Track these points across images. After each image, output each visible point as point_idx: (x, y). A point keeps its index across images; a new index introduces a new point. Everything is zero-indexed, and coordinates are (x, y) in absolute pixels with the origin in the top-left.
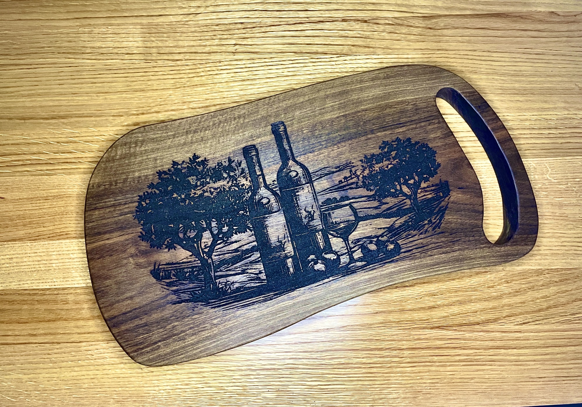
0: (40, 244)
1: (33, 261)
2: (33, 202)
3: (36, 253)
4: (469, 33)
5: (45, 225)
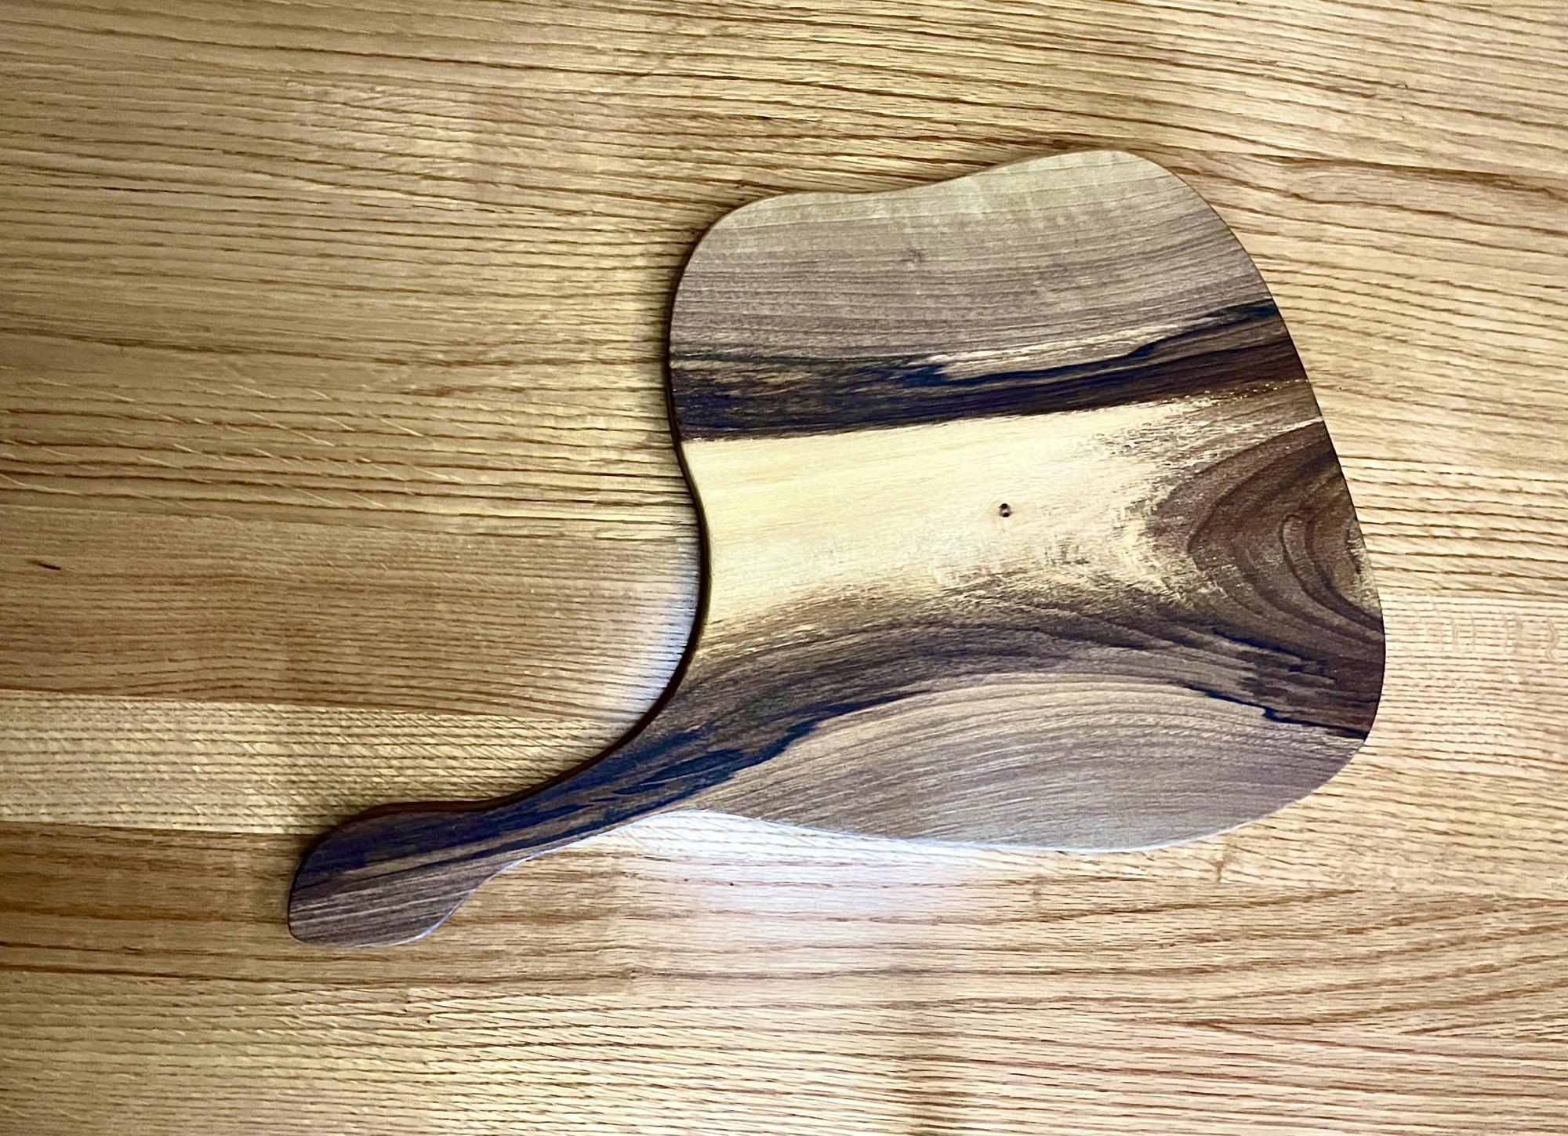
0: (159, 708)
1: (138, 754)
2: (143, 588)
3: (149, 730)
4: (1402, 224)
5: (175, 655)
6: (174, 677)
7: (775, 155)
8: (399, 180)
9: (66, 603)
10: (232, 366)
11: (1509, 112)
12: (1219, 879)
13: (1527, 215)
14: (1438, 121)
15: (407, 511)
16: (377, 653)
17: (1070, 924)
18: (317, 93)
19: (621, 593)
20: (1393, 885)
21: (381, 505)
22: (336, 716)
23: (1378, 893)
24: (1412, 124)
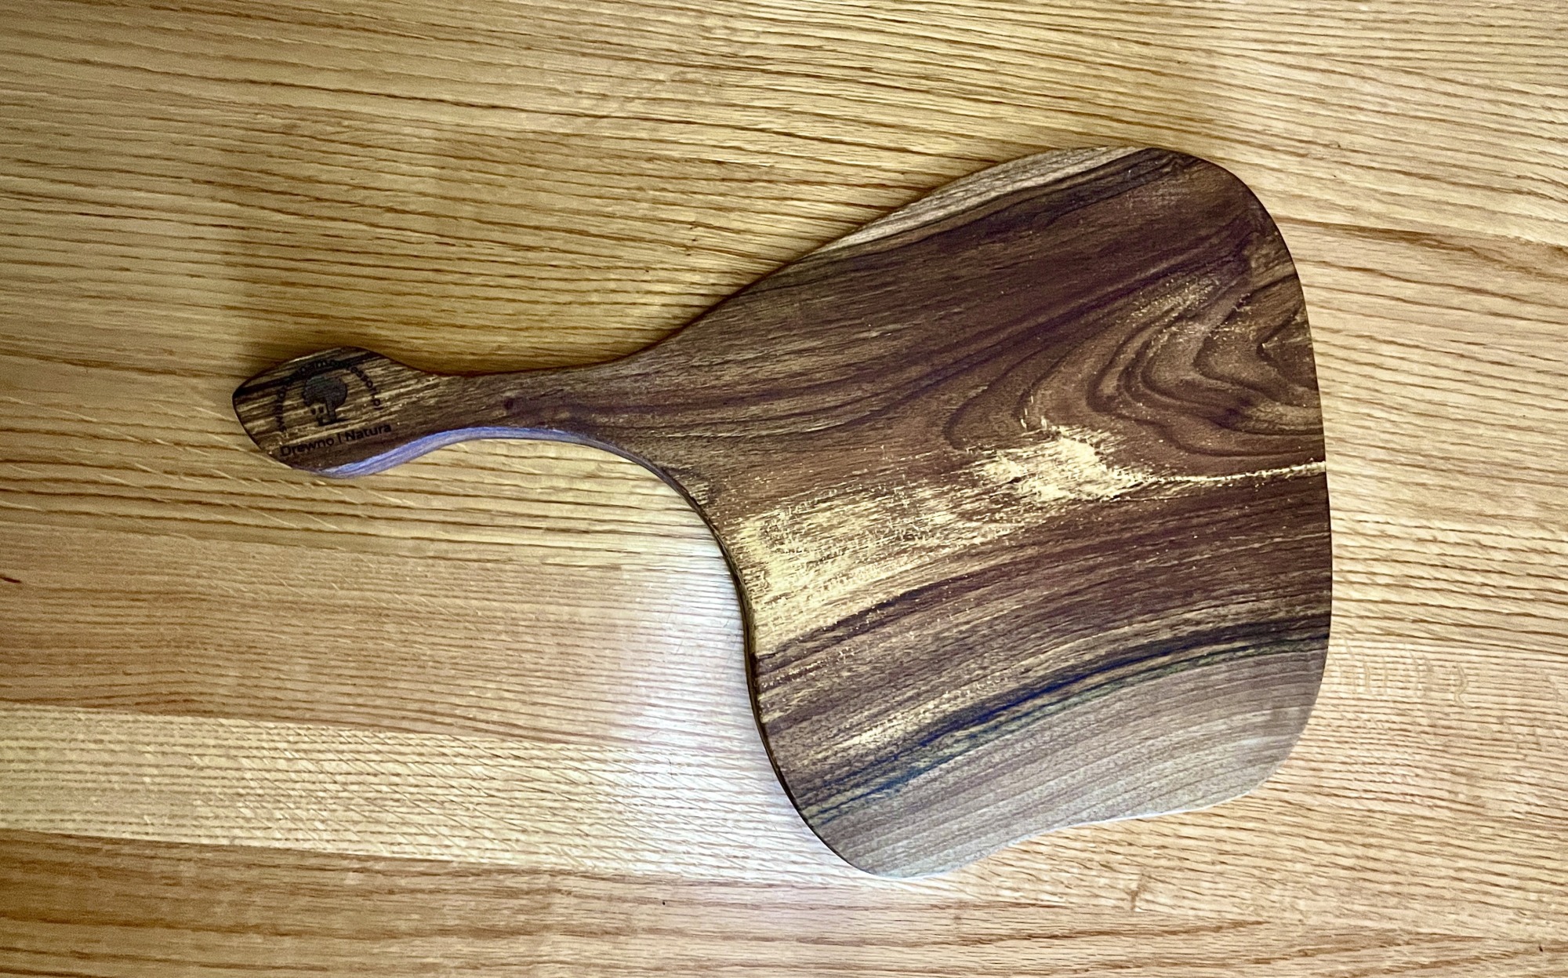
0: (112, 720)
1: (92, 763)
2: (100, 602)
3: (101, 741)
4: (1328, 280)
5: (130, 669)
6: (127, 691)
7: (729, 198)
8: (364, 212)
9: (25, 615)
10: (194, 388)
11: (1439, 172)
12: (1134, 907)
13: (1452, 273)
14: (1369, 181)
15: (359, 534)
16: (325, 671)
17: (988, 948)
18: (285, 126)
19: (566, 618)
20: (1301, 917)
21: (334, 527)
22: (283, 732)
23: (1284, 925)
24: (1343, 183)
